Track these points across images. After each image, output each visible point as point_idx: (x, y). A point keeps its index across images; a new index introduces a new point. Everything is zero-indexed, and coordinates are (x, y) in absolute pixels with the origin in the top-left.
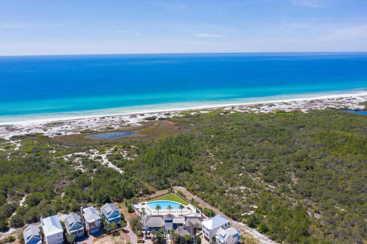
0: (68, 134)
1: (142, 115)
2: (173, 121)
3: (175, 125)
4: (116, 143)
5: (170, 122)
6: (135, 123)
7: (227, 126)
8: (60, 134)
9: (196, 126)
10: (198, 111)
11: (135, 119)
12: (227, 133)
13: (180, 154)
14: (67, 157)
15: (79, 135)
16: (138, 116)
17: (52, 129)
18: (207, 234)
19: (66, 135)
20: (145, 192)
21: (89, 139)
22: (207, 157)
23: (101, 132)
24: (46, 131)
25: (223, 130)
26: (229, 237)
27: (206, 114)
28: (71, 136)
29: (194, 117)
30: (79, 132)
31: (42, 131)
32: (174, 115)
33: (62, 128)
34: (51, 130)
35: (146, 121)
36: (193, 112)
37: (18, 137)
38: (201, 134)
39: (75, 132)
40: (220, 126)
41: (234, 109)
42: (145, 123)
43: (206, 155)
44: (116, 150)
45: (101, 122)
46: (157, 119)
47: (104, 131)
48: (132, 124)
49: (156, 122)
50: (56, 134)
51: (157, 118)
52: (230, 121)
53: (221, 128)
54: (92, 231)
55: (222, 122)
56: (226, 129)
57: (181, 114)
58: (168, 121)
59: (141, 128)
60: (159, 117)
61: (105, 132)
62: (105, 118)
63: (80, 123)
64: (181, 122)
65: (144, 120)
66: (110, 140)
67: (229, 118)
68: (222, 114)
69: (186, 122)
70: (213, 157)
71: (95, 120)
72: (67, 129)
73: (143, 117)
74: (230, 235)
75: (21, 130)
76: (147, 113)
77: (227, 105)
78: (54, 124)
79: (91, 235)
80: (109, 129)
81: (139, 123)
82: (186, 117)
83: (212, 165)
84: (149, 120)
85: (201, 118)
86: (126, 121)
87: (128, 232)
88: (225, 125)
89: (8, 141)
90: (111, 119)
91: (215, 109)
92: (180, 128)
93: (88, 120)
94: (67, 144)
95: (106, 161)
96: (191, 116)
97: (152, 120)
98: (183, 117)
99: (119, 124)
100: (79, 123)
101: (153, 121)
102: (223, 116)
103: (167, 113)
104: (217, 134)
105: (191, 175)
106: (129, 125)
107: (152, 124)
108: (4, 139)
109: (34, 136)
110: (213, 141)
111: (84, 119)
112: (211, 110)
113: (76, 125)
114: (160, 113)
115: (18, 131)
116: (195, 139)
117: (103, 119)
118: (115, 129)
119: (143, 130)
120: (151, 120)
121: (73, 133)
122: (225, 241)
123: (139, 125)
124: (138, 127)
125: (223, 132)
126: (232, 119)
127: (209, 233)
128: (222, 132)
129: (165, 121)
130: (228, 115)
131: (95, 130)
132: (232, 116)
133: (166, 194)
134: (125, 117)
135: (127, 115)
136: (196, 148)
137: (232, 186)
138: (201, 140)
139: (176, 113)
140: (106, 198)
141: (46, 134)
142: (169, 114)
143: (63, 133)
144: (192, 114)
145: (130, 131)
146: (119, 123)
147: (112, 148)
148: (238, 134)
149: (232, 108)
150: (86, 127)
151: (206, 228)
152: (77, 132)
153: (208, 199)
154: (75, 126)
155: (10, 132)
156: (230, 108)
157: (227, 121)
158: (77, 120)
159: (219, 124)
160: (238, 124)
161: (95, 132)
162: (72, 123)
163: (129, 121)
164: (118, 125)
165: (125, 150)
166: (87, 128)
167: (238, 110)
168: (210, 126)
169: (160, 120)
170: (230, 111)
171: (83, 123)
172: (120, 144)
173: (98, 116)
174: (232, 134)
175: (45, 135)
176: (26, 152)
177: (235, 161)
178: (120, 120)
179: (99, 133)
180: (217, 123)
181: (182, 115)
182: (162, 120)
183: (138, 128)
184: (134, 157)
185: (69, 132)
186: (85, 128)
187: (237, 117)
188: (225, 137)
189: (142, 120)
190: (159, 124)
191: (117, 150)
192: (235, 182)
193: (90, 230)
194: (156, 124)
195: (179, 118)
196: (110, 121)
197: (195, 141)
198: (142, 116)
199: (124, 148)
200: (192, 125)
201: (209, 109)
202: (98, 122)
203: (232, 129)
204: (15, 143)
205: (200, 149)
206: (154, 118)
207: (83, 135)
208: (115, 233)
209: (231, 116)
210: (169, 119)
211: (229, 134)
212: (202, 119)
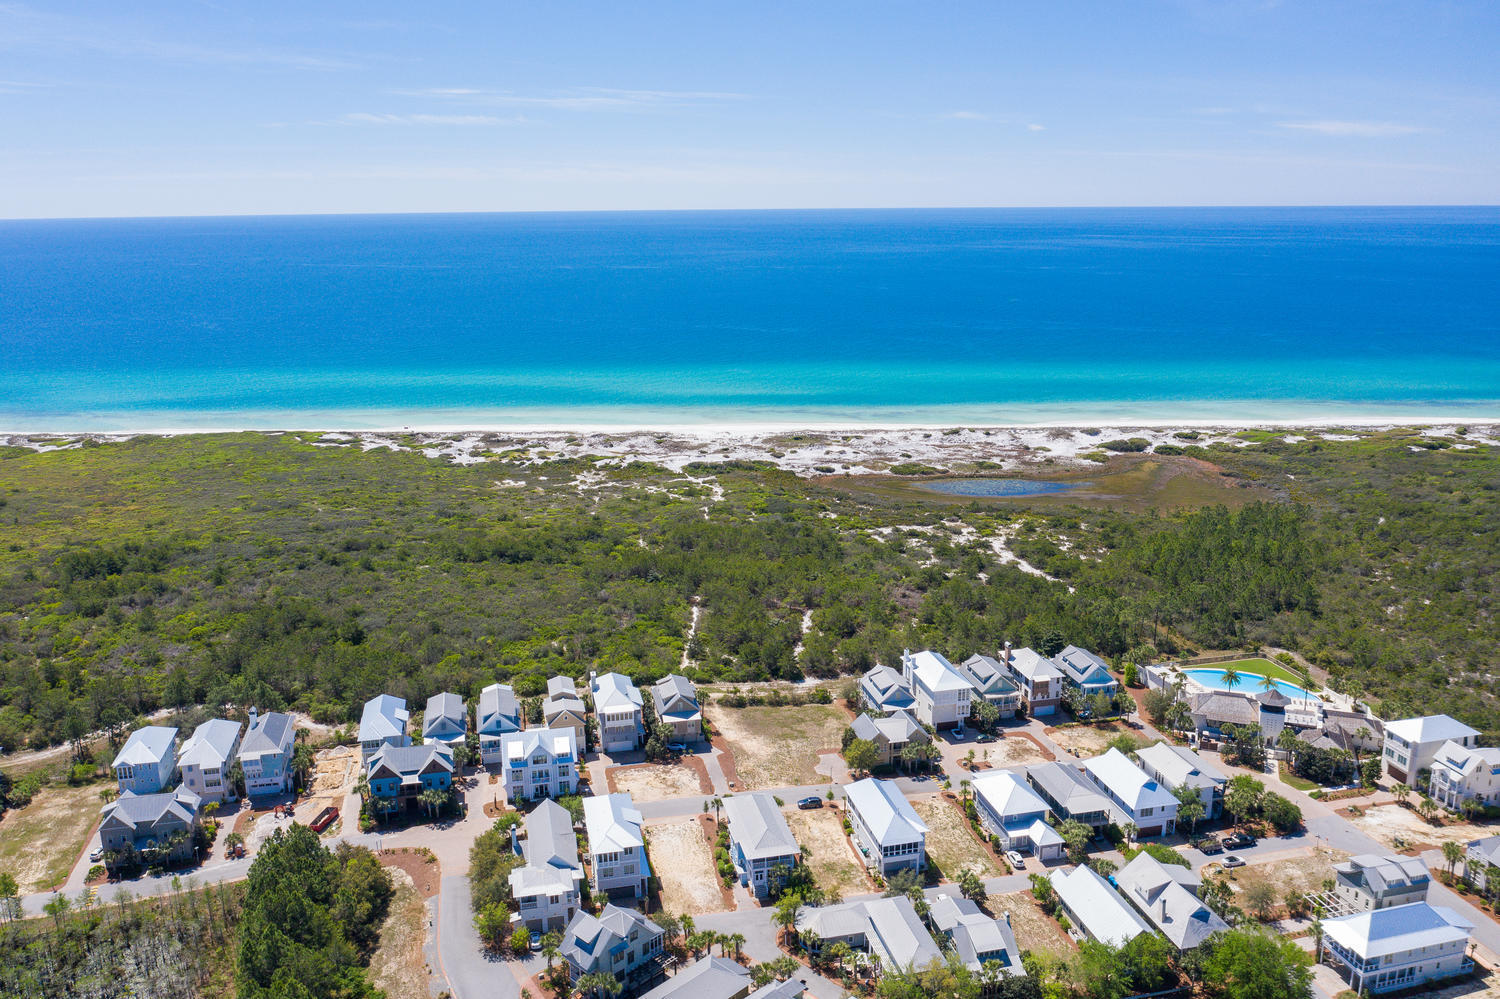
0: (853, 471)
1: (1094, 432)
2: (1214, 461)
3: (1223, 474)
4: (1024, 511)
5: (1202, 462)
6: (1070, 455)
7: (1442, 490)
8: (830, 470)
9: (1311, 481)
10: (1310, 433)
11: (1069, 443)
12: (1444, 514)
14: (881, 534)
15: (891, 478)
16: (1077, 434)
17: (795, 452)
19: (848, 475)
20: (1166, 649)
21: (927, 493)
22: (1367, 579)
23: (960, 476)
24: (779, 457)
25: (1426, 504)
26: (1479, 769)
27: (1348, 445)
28: (862, 477)
29: (1297, 453)
30: (886, 468)
31: (767, 457)
32: (1216, 440)
33: (828, 453)
34: (794, 456)
35: (1110, 453)
36: (1293, 434)
37: (706, 467)
38: (1335, 511)
39: (873, 468)
40: (1411, 489)
41: (1469, 437)
42: (1105, 459)
43: (1362, 574)
44: (1029, 529)
45: (946, 443)
46: (1150, 450)
47: (968, 474)
48: (1059, 457)
49: (1148, 458)
50: (817, 469)
51: (1150, 444)
52: (1453, 476)
53: (1418, 496)
54: (1037, 711)
55: (1420, 477)
56: (1437, 501)
57: (1245, 438)
58: (1195, 459)
59: (1095, 474)
60: (1156, 444)
61: (971, 477)
62: (962, 432)
63: (881, 444)
64: (1247, 464)
65: (1103, 449)
66: (998, 500)
67: (1450, 465)
68: (1415, 449)
69: (1265, 467)
70: (1390, 582)
71: (927, 436)
72: (843, 457)
73: (1096, 440)
75: (700, 449)
76: (1108, 428)
77: (1438, 422)
78: (796, 439)
79: (1033, 717)
80: (985, 468)
81: (1087, 457)
82: (1265, 451)
83: (1389, 605)
84: (1121, 451)
85: (1328, 457)
86: (1036, 446)
87: (1142, 729)
88: (1432, 485)
89: (681, 476)
90: (981, 437)
91: (1383, 429)
92: (1244, 486)
93: (901, 434)
94: (863, 500)
95: (1008, 556)
96: (1288, 447)
97: (1132, 451)
98: (1254, 450)
99: (1016, 457)
100: (875, 443)
101: (1135, 454)
102: (1419, 454)
103: (1186, 432)
104: (1402, 514)
105: (1316, 623)
106: (1050, 461)
107: (1137, 465)
108: (666, 470)
109: (749, 468)
110: (1385, 534)
111: (886, 432)
112: (1367, 433)
113: (869, 449)
114: (1158, 430)
115: (697, 453)
116: (1315, 524)
117: (956, 437)
118: (1005, 468)
119: (1107, 480)
120: (1126, 450)
121: (868, 471)
122: (1464, 778)
123: (1087, 462)
124: (1084, 469)
125: (1425, 507)
126: (1464, 468)
127: (1407, 753)
128: (1421, 510)
129: (1183, 458)
130: (1443, 454)
131: (939, 467)
132: (1462, 457)
133: (1238, 658)
134: (1029, 436)
135: (1036, 430)
136: (1322, 547)
137: (1473, 667)
138: (1338, 528)
139: (1223, 435)
140: (1052, 640)
141: (783, 464)
142: (1193, 436)
143: (838, 469)
144: (1290, 440)
145: (1059, 480)
146: (1015, 453)
147: (1015, 522)
148: (1489, 520)
149: (1460, 433)
150: (903, 455)
151: (1398, 739)
152: (881, 469)
154: (864, 450)
155: (672, 454)
156: (1453, 431)
157: (1441, 475)
158: (865, 432)
159: (1405, 480)
160: (1488, 488)
161: (939, 475)
162: (854, 441)
163: (1049, 450)
164: (1010, 457)
165: (1061, 533)
166: (909, 460)
167: (1484, 441)
168: (1370, 486)
169: (1161, 453)
170: (1453, 442)
171: (891, 444)
172: (1038, 513)
174: (1465, 519)
175: (781, 468)
176: (753, 510)
177: (1480, 601)
178: (1014, 442)
179: (954, 477)
180: (1395, 477)
181: (1245, 444)
182: (1170, 454)
183: (1082, 474)
184: (1100, 556)
185: (854, 465)
186: (902, 461)
187: (1483, 462)
188: (1438, 524)
189: (1095, 450)
190: (1161, 467)
191: (1034, 531)
192: (1482, 658)
193: (1034, 704)
194: (1150, 466)
195: (1237, 450)
196: (979, 443)
197: (1312, 528)
198: (1091, 435)
199: (1055, 526)
200: (1292, 477)
201: (1359, 430)
202: (938, 443)
203: (1464, 501)
204: (704, 482)
205: (1338, 553)
206: (1139, 446)
207: (903, 479)
208: (1103, 725)
209: (1456, 458)
210: (1196, 453)
211: (1452, 518)
212: (1331, 461)
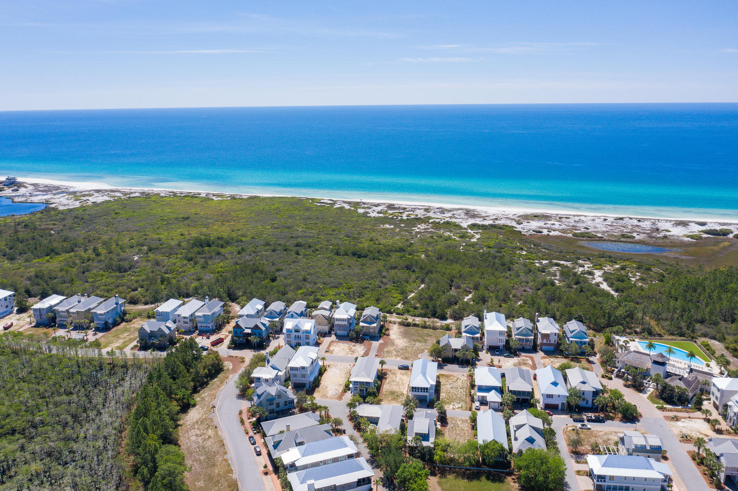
0: (553, 233)
4: (628, 260)
6: (680, 235)
8: (540, 232)
11: (684, 228)
14: (541, 263)
15: (570, 238)
16: (693, 224)
17: (529, 222)
18: (717, 398)
19: (548, 235)
21: (584, 247)
23: (609, 240)
24: (520, 224)
28: (556, 237)
30: (571, 233)
31: (514, 224)
33: (545, 224)
34: (528, 224)
35: (705, 236)
37: (479, 226)
39: (564, 233)
42: (701, 238)
44: (623, 268)
45: (614, 224)
46: (731, 236)
47: (613, 239)
48: (673, 236)
49: (729, 240)
50: (534, 231)
51: (732, 233)
59: (689, 245)
60: (736, 233)
61: (615, 241)
62: (625, 219)
63: (578, 222)
65: (702, 233)
71: (605, 220)
72: (553, 226)
73: (702, 228)
75: (484, 218)
78: (535, 216)
80: (625, 238)
81: (688, 237)
84: (713, 235)
86: (663, 229)
89: (465, 229)
90: (635, 222)
93: (593, 218)
94: (545, 247)
95: (599, 279)
97: (720, 235)
99: (648, 234)
100: (575, 221)
101: (722, 237)
106: (665, 237)
107: (717, 243)
108: (460, 225)
109: (501, 228)
111: (586, 216)
113: (570, 224)
115: (481, 219)
117: (621, 222)
118: (636, 238)
119: (692, 249)
120: (716, 235)
121: (560, 234)
123: (686, 239)
124: (682, 242)
131: (599, 235)
134: (664, 224)
135: (671, 221)
141: (519, 228)
143: (545, 232)
145: (663, 246)
146: (649, 232)
147: (618, 265)
150: (585, 228)
152: (568, 233)
154: (567, 224)
155: (470, 219)
158: (574, 216)
161: (597, 239)
162: (564, 220)
163: (670, 231)
164: (644, 233)
166: (586, 230)
171: (583, 222)
172: (635, 261)
173: (611, 216)
175: (516, 230)
176: (486, 246)
178: (653, 227)
179: (604, 240)
183: (682, 244)
185: (554, 231)
186: (583, 230)
189: (698, 233)
190: (731, 245)
191: (625, 269)
194: (725, 244)
196: (631, 225)
198: (701, 225)
199: (639, 268)
202: (610, 224)
204: (474, 233)
206: (725, 233)
207: (576, 239)
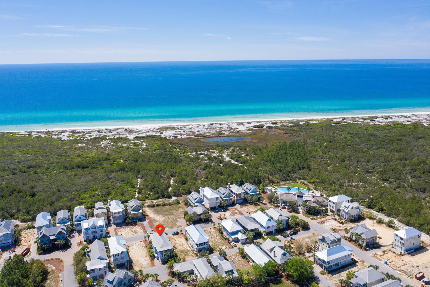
1: (250, 123)
2: (282, 130)
3: (284, 133)
4: (232, 146)
5: (279, 129)
6: (244, 130)
7: (339, 135)
8: (177, 137)
9: (307, 134)
10: (306, 121)
11: (243, 126)
12: (340, 141)
13: (297, 156)
14: (192, 154)
15: (194, 138)
16: (245, 124)
17: (166, 132)
18: (333, 207)
19: (182, 138)
20: (272, 182)
21: (205, 142)
22: (322, 160)
23: (214, 137)
24: (162, 134)
25: (336, 139)
26: (352, 208)
27: (316, 124)
28: (186, 138)
29: (303, 127)
30: (193, 135)
31: (158, 134)
32: (282, 124)
33: (176, 132)
35: (254, 129)
36: (302, 121)
37: (140, 138)
38: (313, 142)
40: (332, 135)
41: (346, 121)
42: (253, 130)
43: (321, 159)
44: (233, 151)
45: (209, 128)
46: (265, 127)
47: (216, 136)
48: (241, 130)
49: (264, 130)
50: (173, 137)
51: (265, 126)
52: (342, 131)
54: (238, 201)
56: (339, 138)
57: (290, 123)
59: (251, 134)
60: (266, 126)
61: (217, 137)
62: (214, 124)
63: (191, 129)
64: (290, 130)
65: (252, 128)
66: (225, 143)
67: (341, 128)
68: (333, 124)
69: (295, 131)
70: (328, 160)
71: (204, 126)
72: (180, 133)
73: (250, 125)
74: (353, 206)
75: (139, 132)
77: (338, 117)
78: (167, 128)
79: (237, 204)
80: (220, 134)
81: (248, 130)
82: (295, 126)
83: (328, 166)
84: (257, 128)
85: (311, 128)
86: (234, 127)
87: (266, 204)
88: (337, 134)
89: (132, 140)
91: (325, 119)
92: (290, 136)
93: (197, 126)
94: (186, 145)
95: (228, 159)
96: (300, 125)
97: (260, 128)
98: (292, 126)
99: (229, 131)
100: (189, 128)
101: (261, 129)
102: (334, 126)
103: (274, 122)
104: (330, 142)
105: (310, 172)
106: (238, 132)
107: (262, 132)
108: (129, 139)
109: (154, 137)
110: (326, 147)
111: (192, 125)
112: (320, 120)
113: (187, 130)
114: (267, 122)
115: (137, 133)
116: (308, 146)
117: (212, 126)
118: (226, 134)
120: (259, 128)
121: (188, 136)
122: (349, 211)
124: (247, 133)
125: (336, 140)
126: (344, 129)
127: (334, 205)
129: (274, 129)
130: (339, 125)
131: (208, 135)
132: (344, 126)
134: (232, 125)
135: (234, 123)
136: (310, 152)
137: (349, 182)
138: (314, 146)
139: (284, 122)
140: (241, 181)
141: (163, 136)
142: (276, 123)
143: (179, 137)
144: (301, 123)
146: (228, 130)
147: (229, 149)
148: (351, 143)
149: (343, 120)
150: (197, 132)
151: (332, 202)
152: (191, 136)
153: (329, 189)
155: (131, 134)
156: (341, 119)
157: (339, 131)
159: (331, 133)
160: (351, 134)
161: (208, 137)
163: (238, 129)
164: (227, 131)
165: (242, 152)
166: (199, 133)
167: (349, 122)
168: (322, 135)
169: (268, 128)
170: (342, 122)
171: (194, 128)
172: (235, 146)
174: (346, 142)
175: (162, 137)
176: (155, 149)
178: (228, 127)
179: (212, 137)
180: (328, 132)
181: (290, 125)
182: (270, 128)
183: (248, 135)
184: (253, 157)
185: (184, 135)
186: (197, 133)
187: (349, 127)
188: (338, 144)
189: (250, 128)
190: (268, 132)
191: (235, 151)
192: (351, 179)
194: (265, 132)
195: (288, 127)
196: (218, 127)
197: (308, 147)
199: (240, 150)
200: (302, 133)
201: (318, 120)
202: (207, 128)
203: (345, 138)
206: (262, 126)
207: (197, 138)
208: (256, 204)
209: (343, 126)
210: (277, 128)
211: (342, 142)
